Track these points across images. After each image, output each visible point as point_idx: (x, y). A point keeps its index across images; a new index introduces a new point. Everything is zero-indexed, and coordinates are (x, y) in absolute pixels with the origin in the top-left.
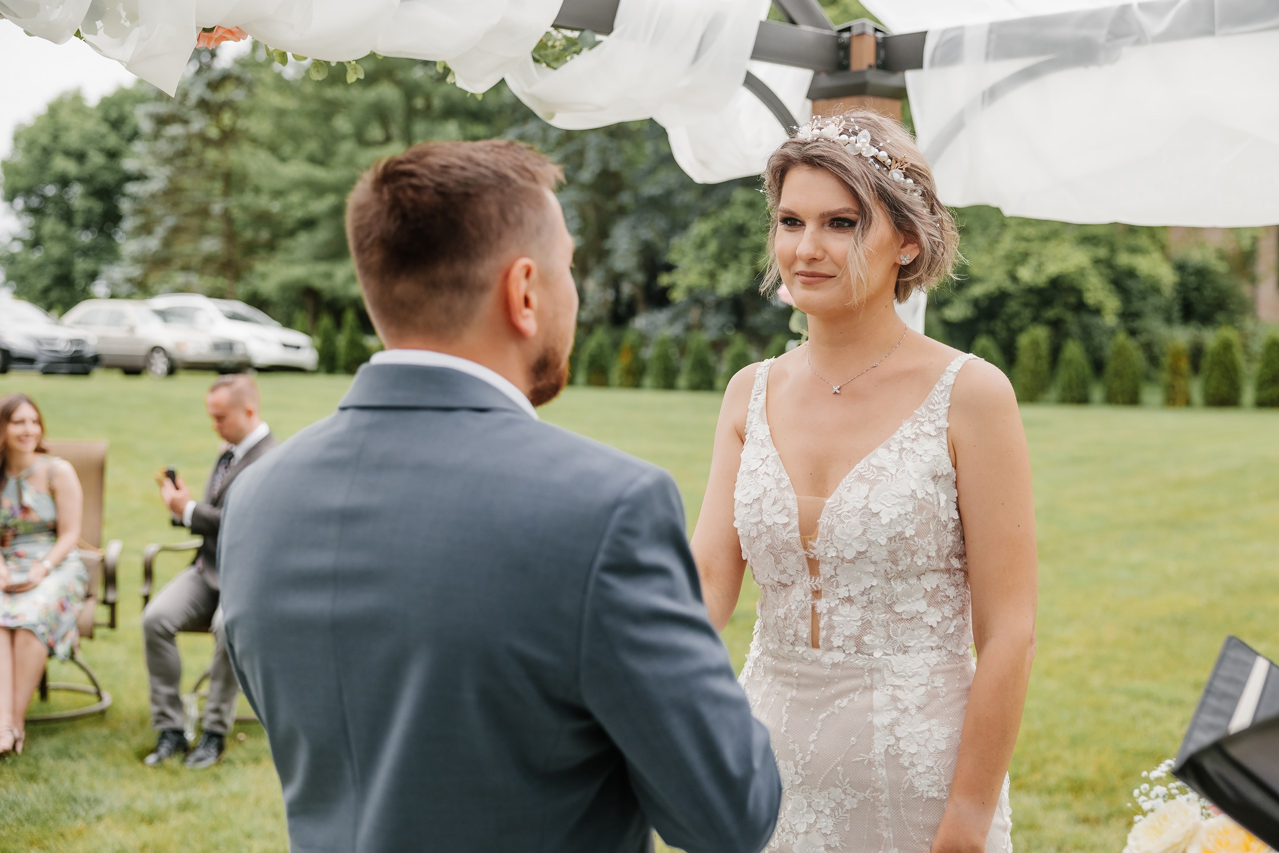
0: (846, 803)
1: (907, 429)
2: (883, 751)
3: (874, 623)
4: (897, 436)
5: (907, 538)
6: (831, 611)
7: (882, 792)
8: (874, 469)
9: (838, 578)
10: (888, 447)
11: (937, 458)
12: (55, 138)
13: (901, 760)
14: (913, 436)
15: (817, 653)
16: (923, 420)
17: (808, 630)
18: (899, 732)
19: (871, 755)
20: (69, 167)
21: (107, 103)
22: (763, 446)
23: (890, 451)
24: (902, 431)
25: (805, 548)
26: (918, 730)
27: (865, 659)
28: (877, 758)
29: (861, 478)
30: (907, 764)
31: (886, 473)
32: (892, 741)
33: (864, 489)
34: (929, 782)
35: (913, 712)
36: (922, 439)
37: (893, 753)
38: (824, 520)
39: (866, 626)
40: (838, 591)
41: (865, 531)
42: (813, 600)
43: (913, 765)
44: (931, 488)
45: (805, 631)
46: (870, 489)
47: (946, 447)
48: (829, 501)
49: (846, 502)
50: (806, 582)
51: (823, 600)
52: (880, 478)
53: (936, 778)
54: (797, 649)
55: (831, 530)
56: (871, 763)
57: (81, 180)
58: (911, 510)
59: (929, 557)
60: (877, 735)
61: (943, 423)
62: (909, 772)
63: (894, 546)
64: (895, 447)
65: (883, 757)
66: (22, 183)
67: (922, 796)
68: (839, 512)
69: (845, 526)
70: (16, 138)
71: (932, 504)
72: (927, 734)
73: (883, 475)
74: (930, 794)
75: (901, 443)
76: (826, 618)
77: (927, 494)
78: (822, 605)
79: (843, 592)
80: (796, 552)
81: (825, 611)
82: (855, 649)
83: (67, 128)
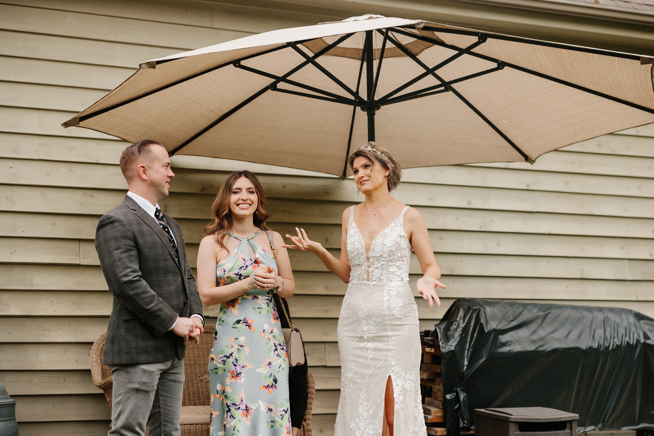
0: (377, 321)
1: (393, 224)
2: (386, 306)
3: (384, 274)
4: (391, 226)
5: (393, 251)
6: (373, 271)
7: (386, 317)
8: (385, 234)
9: (375, 263)
10: (388, 228)
11: (401, 231)
13: (391, 308)
14: (395, 226)
15: (369, 282)
16: (397, 222)
17: (366, 276)
18: (391, 301)
19: (383, 308)
22: (355, 228)
23: (389, 229)
24: (392, 225)
25: (366, 254)
26: (395, 301)
27: (381, 283)
28: (385, 308)
29: (381, 236)
30: (392, 309)
31: (388, 235)
32: (389, 304)
33: (382, 239)
34: (398, 314)
35: (394, 296)
36: (397, 227)
37: (389, 307)
38: (372, 247)
39: (382, 274)
40: (374, 266)
41: (382, 249)
42: (367, 268)
43: (394, 309)
44: (399, 239)
45: (365, 276)
46: (384, 239)
47: (403, 229)
48: (373, 242)
49: (377, 242)
50: (366, 264)
51: (371, 268)
52: (386, 236)
53: (400, 313)
54: (363, 282)
55: (374, 249)
56: (383, 310)
58: (394, 244)
59: (398, 256)
60: (385, 302)
61: (402, 223)
62: (393, 311)
63: (390, 253)
64: (390, 228)
65: (386, 308)
67: (396, 317)
68: (376, 245)
69: (377, 248)
71: (399, 243)
72: (397, 302)
73: (387, 235)
74: (399, 317)
75: (392, 227)
76: (371, 273)
77: (398, 240)
78: (370, 270)
79: (376, 266)
80: (364, 255)
81: (371, 271)
82: (379, 281)
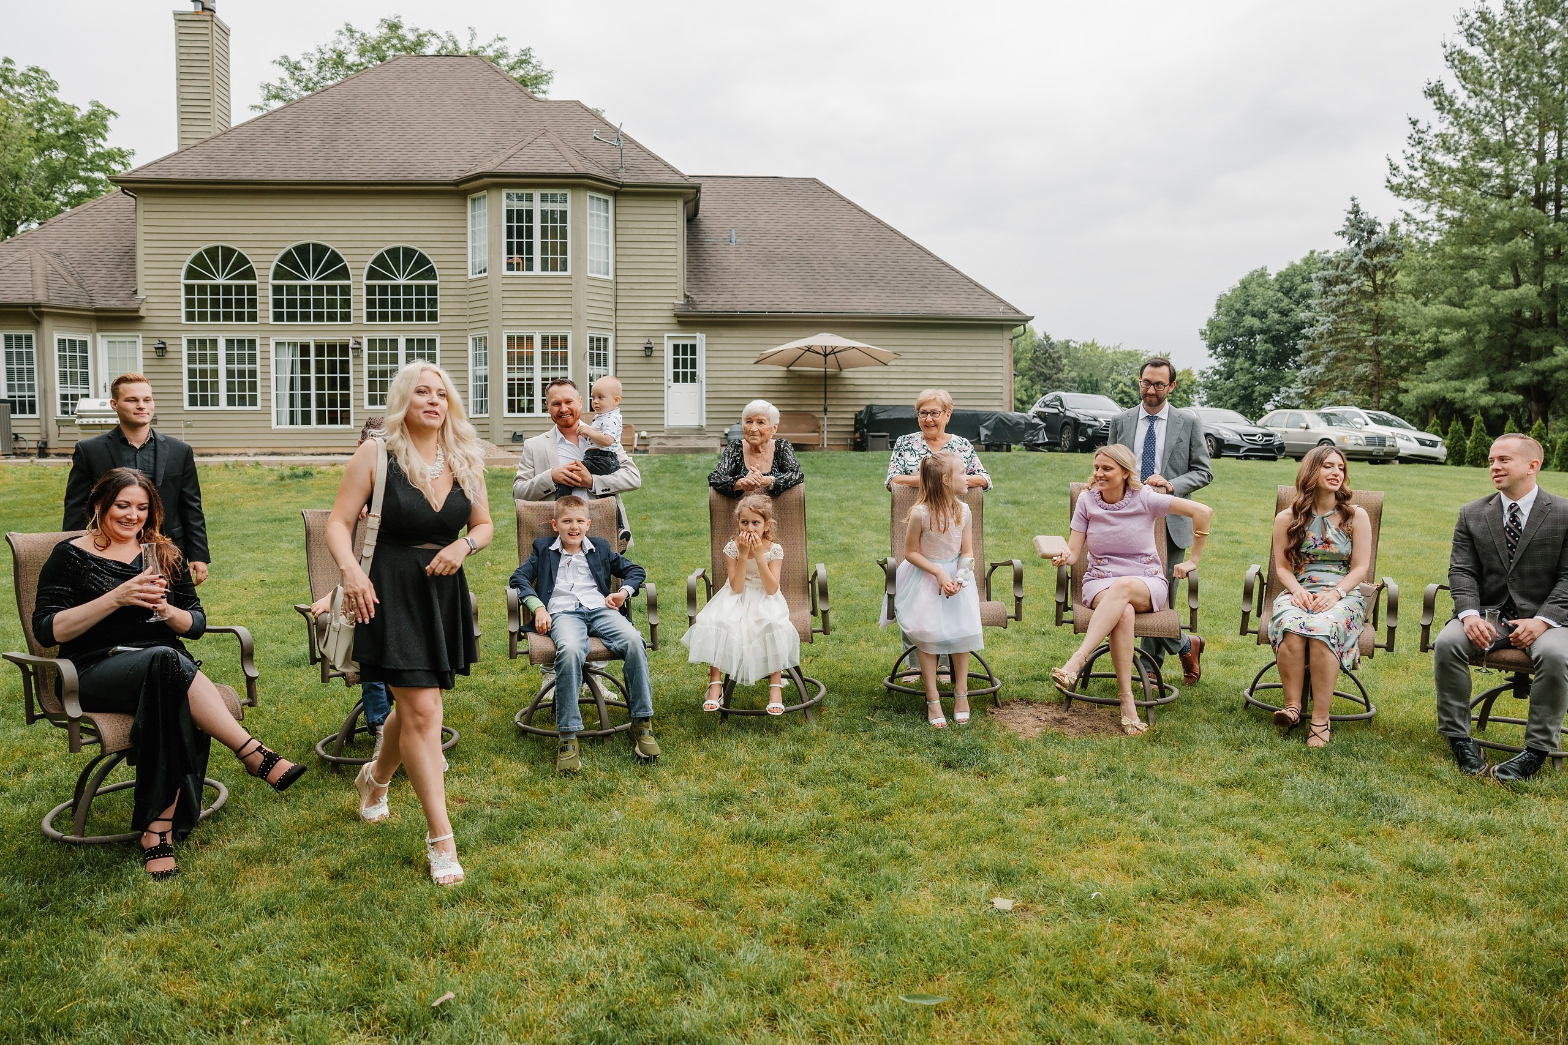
12: (1247, 303)
20: (1256, 323)
21: (1282, 277)
57: (1262, 332)
66: (1222, 335)
70: (1219, 307)
83: (1254, 298)
